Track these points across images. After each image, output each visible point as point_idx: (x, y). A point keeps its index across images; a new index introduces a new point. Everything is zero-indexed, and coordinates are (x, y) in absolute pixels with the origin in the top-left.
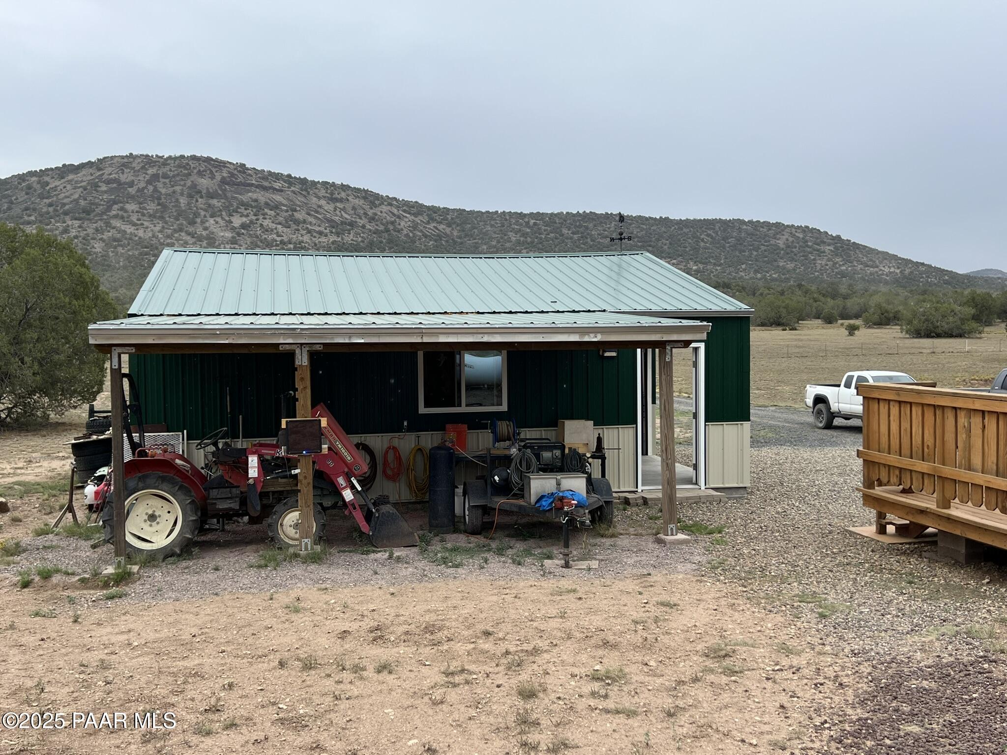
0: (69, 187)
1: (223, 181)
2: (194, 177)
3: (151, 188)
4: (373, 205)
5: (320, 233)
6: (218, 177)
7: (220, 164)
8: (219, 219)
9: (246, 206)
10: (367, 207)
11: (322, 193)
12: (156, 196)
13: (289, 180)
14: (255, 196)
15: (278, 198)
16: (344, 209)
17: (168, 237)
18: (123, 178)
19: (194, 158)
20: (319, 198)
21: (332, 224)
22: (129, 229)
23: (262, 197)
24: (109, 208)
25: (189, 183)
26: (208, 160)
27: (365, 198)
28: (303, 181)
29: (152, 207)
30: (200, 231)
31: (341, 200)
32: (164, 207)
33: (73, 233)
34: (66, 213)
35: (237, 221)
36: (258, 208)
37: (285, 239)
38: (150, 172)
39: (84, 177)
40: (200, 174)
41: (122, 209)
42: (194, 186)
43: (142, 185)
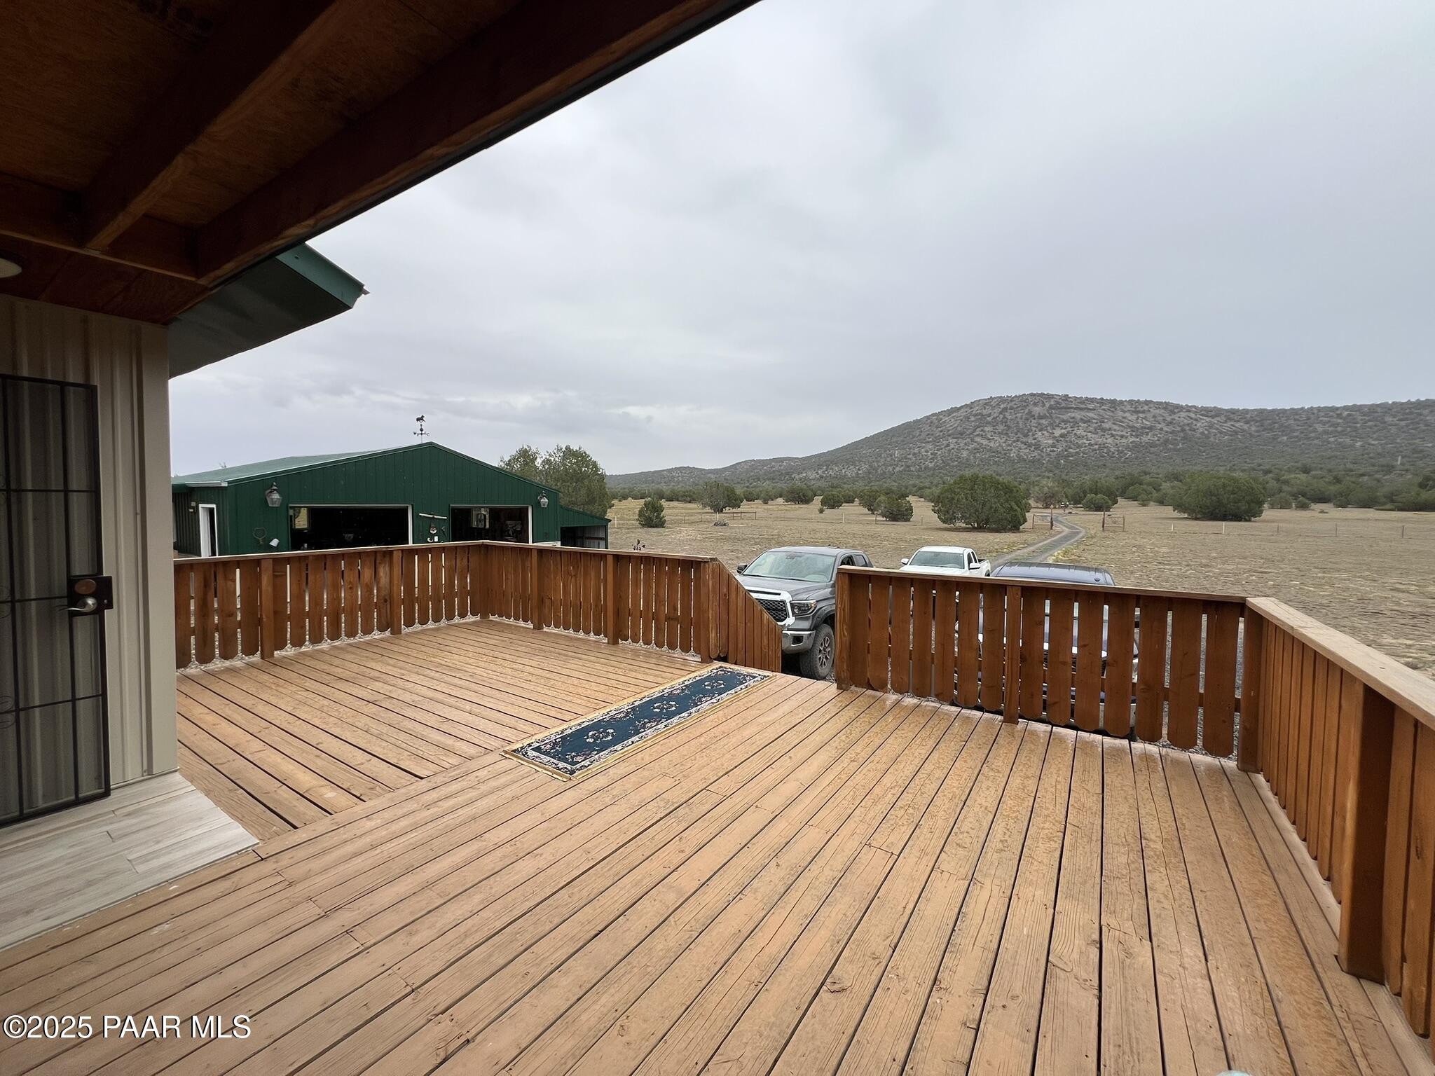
1: (1051, 407)
2: (1030, 407)
3: (1001, 416)
6: (1047, 405)
7: (1049, 397)
8: (1045, 432)
12: (1004, 421)
14: (1073, 415)
17: (1009, 445)
19: (1032, 395)
23: (1078, 415)
24: (975, 431)
26: (1042, 395)
29: (1001, 427)
30: (1030, 440)
32: (1009, 427)
35: (1058, 432)
36: (1075, 423)
38: (1002, 406)
39: (962, 413)
40: (1035, 404)
41: (982, 430)
42: (1030, 412)
43: (995, 415)
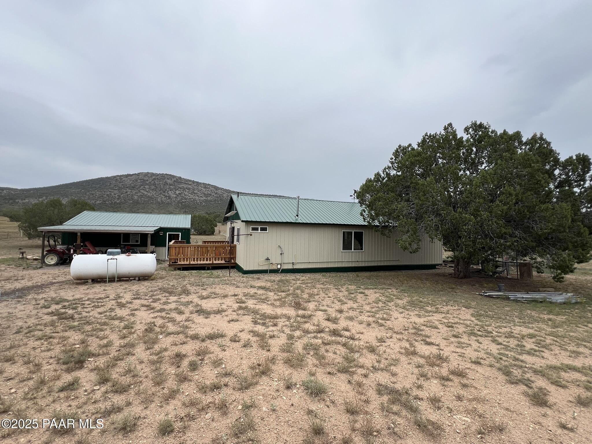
0: (128, 180)
1: (174, 181)
2: (166, 180)
3: (153, 182)
4: (217, 190)
5: (201, 197)
6: (173, 180)
7: (174, 177)
9: (181, 188)
10: (215, 190)
11: (203, 186)
12: (154, 184)
13: (193, 182)
14: (183, 186)
15: (190, 186)
16: (208, 190)
18: (145, 179)
20: (201, 187)
21: (205, 194)
22: (146, 193)
23: (185, 186)
25: (164, 181)
27: (214, 188)
28: (197, 182)
29: (153, 187)
30: (166, 194)
31: (208, 188)
33: (129, 193)
34: (127, 187)
35: (177, 192)
36: (184, 189)
37: (191, 198)
38: (153, 177)
39: (133, 178)
40: (168, 179)
41: (144, 187)
42: (166, 182)
